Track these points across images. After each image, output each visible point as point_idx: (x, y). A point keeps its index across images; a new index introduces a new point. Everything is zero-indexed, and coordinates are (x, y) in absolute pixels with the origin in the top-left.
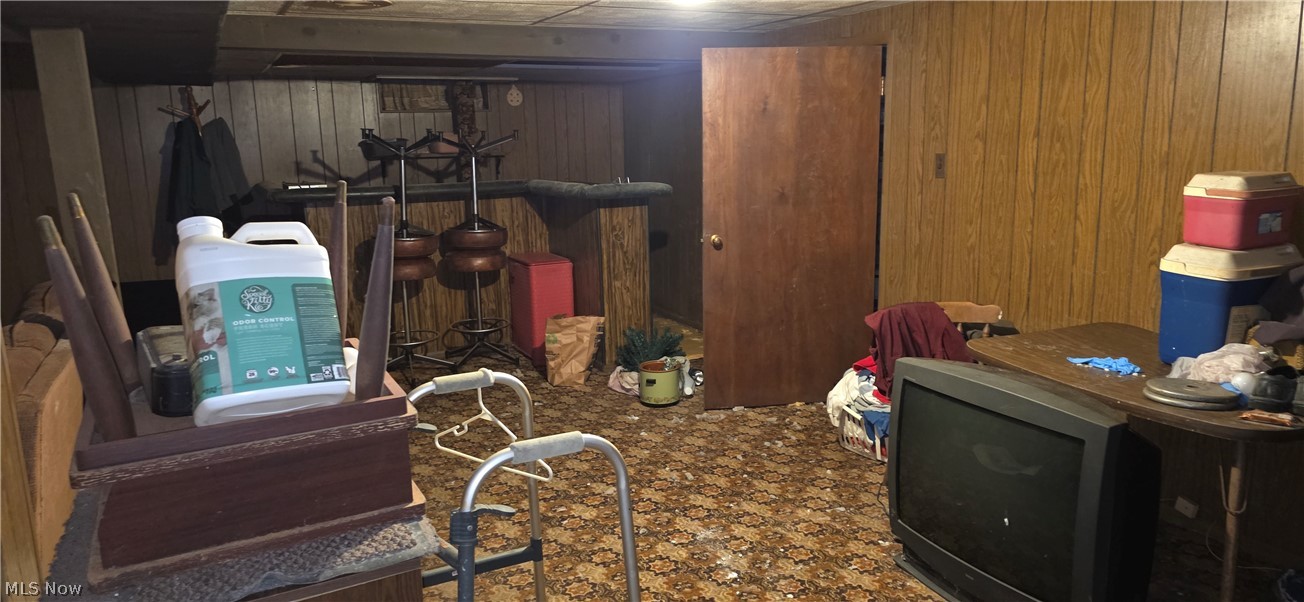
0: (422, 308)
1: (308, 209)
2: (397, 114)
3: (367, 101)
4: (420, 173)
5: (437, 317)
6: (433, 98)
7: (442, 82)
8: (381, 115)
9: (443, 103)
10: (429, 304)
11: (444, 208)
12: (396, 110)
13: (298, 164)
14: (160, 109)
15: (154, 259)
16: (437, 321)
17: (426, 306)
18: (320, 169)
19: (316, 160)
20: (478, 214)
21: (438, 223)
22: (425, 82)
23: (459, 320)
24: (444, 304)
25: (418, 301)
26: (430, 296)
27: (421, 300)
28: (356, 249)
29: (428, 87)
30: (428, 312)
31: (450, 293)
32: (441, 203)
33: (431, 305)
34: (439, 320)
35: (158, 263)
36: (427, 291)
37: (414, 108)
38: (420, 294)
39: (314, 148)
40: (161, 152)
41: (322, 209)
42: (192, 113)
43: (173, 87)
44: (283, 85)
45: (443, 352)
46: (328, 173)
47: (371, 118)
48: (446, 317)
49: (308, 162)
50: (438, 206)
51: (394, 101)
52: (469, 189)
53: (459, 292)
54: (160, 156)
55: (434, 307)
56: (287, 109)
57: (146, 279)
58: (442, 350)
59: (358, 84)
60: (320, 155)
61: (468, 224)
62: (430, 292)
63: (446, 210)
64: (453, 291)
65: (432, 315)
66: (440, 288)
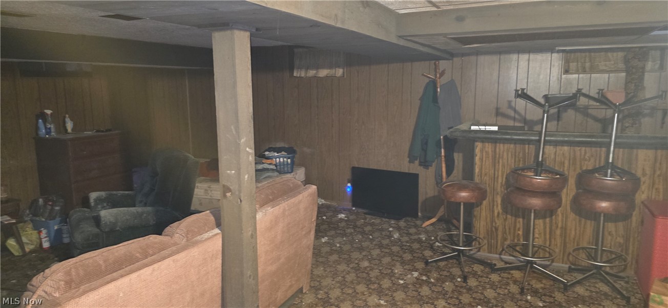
0: (554, 228)
1: (477, 144)
2: (577, 75)
3: (554, 66)
4: (589, 120)
5: (565, 237)
6: (613, 62)
7: (622, 49)
8: (564, 76)
9: (621, 66)
10: (560, 225)
11: (585, 153)
12: (577, 72)
13: (497, 109)
14: (423, 75)
15: (408, 159)
16: (565, 241)
17: (557, 227)
18: (512, 113)
19: (510, 107)
20: (612, 163)
21: (578, 163)
22: (606, 50)
23: (585, 245)
24: (573, 229)
25: (551, 222)
26: (562, 220)
27: (554, 221)
28: (507, 175)
29: (609, 54)
30: (558, 232)
31: (580, 221)
32: (584, 148)
33: (562, 228)
34: (567, 240)
35: (410, 162)
36: (560, 215)
37: (593, 69)
38: (554, 217)
39: (510, 99)
40: (419, 99)
41: (487, 144)
42: (436, 77)
43: (431, 62)
44: (495, 58)
45: (567, 266)
46: (517, 116)
47: (555, 78)
48: (574, 239)
49: (504, 109)
50: (580, 150)
51: (577, 65)
52: (608, 140)
53: (589, 222)
54: (419, 101)
55: (564, 229)
56: (495, 74)
57: (402, 171)
58: (566, 264)
59: (549, 55)
60: (513, 104)
61: (602, 170)
62: (563, 216)
63: (588, 155)
64: (583, 220)
65: (561, 235)
66: (572, 216)
